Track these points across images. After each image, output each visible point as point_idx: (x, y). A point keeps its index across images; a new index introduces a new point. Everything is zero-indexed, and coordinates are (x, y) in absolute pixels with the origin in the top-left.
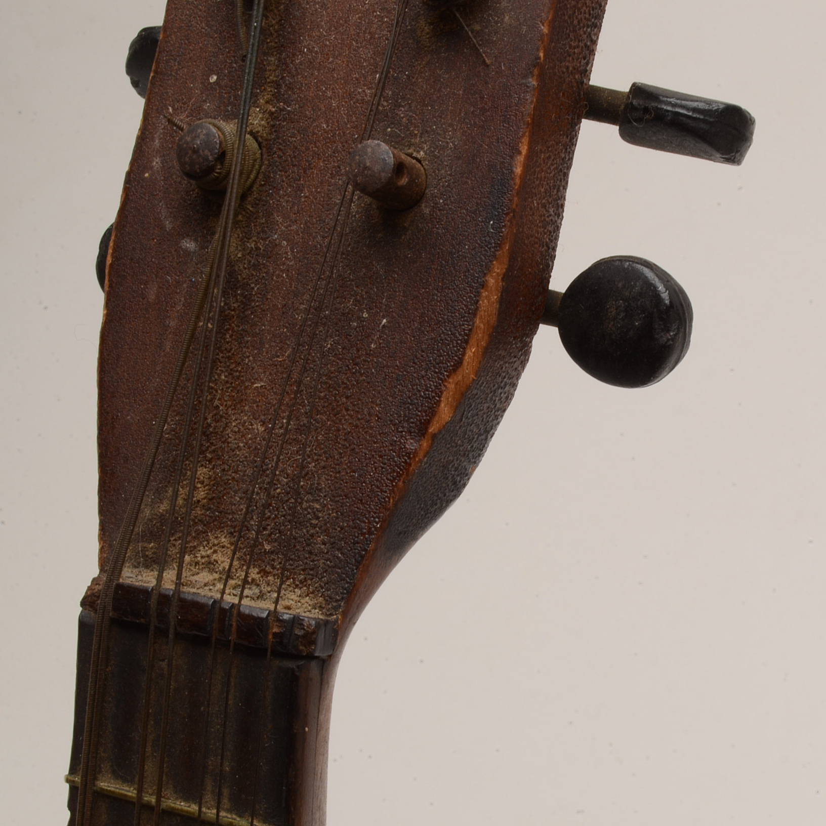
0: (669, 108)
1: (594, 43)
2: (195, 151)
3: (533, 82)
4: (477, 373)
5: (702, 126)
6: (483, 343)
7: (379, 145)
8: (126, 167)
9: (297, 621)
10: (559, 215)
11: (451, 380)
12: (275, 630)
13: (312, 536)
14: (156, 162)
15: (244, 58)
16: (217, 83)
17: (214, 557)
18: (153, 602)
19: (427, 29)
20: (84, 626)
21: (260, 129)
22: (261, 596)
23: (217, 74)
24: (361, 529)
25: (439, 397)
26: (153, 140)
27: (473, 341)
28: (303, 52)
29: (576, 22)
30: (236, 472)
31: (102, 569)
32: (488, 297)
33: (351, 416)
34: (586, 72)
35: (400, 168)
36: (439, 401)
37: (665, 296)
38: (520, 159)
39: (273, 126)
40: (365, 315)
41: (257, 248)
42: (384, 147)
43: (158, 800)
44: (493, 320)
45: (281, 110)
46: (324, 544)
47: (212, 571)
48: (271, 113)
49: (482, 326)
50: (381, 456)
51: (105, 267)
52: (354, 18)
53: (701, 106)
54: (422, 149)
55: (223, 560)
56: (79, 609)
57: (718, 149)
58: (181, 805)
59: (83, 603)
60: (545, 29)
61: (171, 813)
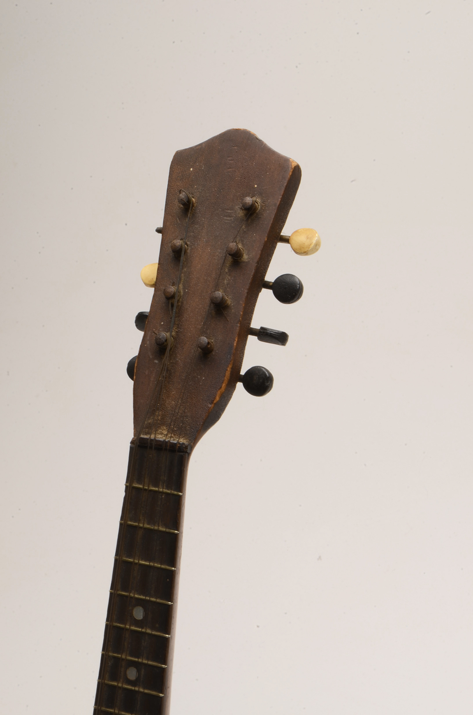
0: (269, 332)
1: (252, 317)
2: (160, 339)
3: (239, 325)
4: (225, 390)
5: (277, 336)
6: (226, 383)
7: (204, 338)
8: (140, 344)
9: (183, 444)
10: (243, 356)
11: (219, 391)
12: (179, 445)
13: (186, 426)
14: (148, 342)
15: (171, 318)
16: (163, 324)
17: (163, 432)
18: (149, 441)
19: (214, 313)
20: (131, 448)
21: (174, 335)
22: (174, 440)
23: (163, 322)
24: (198, 424)
25: (216, 395)
26: (147, 337)
27: (224, 382)
28: (184, 317)
29: (248, 312)
30: (168, 413)
31: (134, 436)
32: (228, 373)
33: (195, 399)
34: (250, 324)
35: (208, 343)
36: (216, 396)
37: (267, 375)
38: (236, 342)
39: (177, 334)
40: (199, 377)
41: (173, 362)
42: (205, 338)
43: (148, 488)
44: (229, 378)
45: (179, 331)
46: (189, 428)
47: (162, 435)
48: (176, 331)
49: (226, 379)
50: (202, 408)
51: (134, 367)
52: (197, 310)
53: (277, 332)
54: (213, 339)
55: (165, 432)
56: (130, 444)
57: (280, 342)
58: (154, 489)
59: (131, 443)
60: (242, 313)
61: (151, 491)
